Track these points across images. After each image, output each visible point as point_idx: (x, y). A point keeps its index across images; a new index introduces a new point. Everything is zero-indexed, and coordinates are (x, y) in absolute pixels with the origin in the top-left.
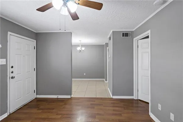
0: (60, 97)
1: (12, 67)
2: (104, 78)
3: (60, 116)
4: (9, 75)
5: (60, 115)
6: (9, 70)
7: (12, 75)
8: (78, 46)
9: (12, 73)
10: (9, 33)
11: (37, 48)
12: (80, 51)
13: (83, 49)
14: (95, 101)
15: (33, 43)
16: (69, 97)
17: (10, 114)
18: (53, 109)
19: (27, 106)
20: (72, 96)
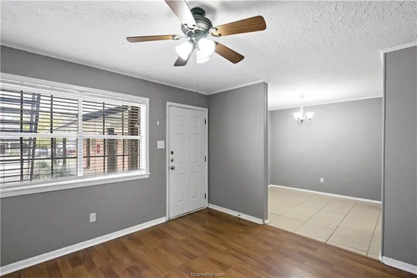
0: (244, 216)
1: (172, 153)
2: (380, 201)
3: (226, 248)
4: (169, 164)
5: (225, 246)
6: (169, 156)
7: (172, 164)
8: (297, 109)
9: (172, 161)
10: (168, 103)
11: (210, 122)
12: (302, 121)
13: (310, 115)
14: (315, 250)
15: (203, 113)
16: (259, 221)
17: (169, 220)
18: (222, 233)
19: (190, 216)
20: (266, 222)
